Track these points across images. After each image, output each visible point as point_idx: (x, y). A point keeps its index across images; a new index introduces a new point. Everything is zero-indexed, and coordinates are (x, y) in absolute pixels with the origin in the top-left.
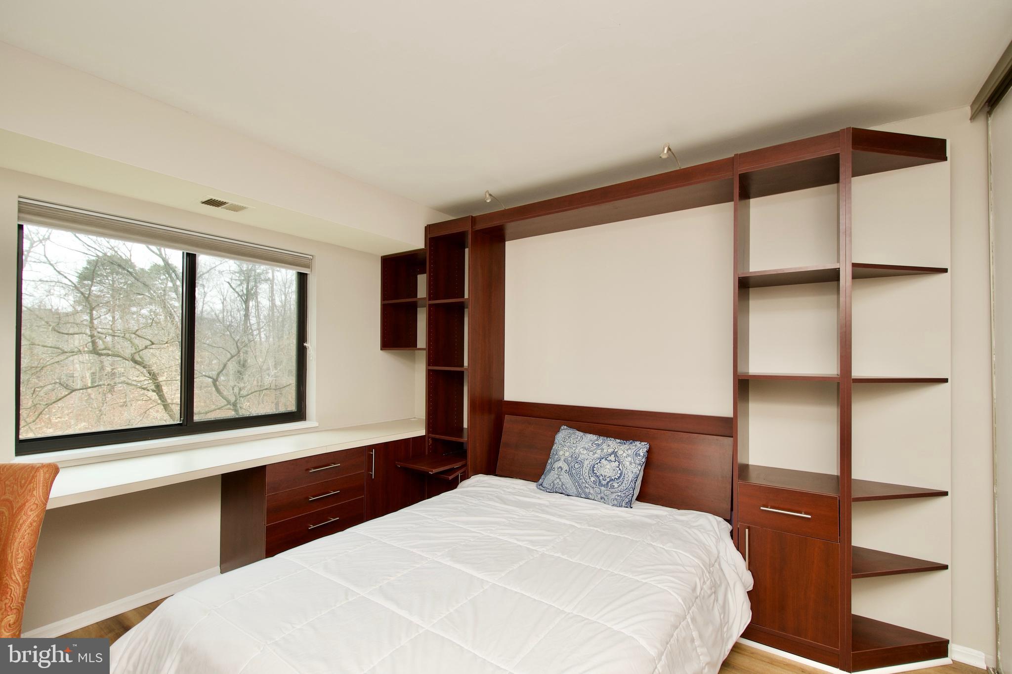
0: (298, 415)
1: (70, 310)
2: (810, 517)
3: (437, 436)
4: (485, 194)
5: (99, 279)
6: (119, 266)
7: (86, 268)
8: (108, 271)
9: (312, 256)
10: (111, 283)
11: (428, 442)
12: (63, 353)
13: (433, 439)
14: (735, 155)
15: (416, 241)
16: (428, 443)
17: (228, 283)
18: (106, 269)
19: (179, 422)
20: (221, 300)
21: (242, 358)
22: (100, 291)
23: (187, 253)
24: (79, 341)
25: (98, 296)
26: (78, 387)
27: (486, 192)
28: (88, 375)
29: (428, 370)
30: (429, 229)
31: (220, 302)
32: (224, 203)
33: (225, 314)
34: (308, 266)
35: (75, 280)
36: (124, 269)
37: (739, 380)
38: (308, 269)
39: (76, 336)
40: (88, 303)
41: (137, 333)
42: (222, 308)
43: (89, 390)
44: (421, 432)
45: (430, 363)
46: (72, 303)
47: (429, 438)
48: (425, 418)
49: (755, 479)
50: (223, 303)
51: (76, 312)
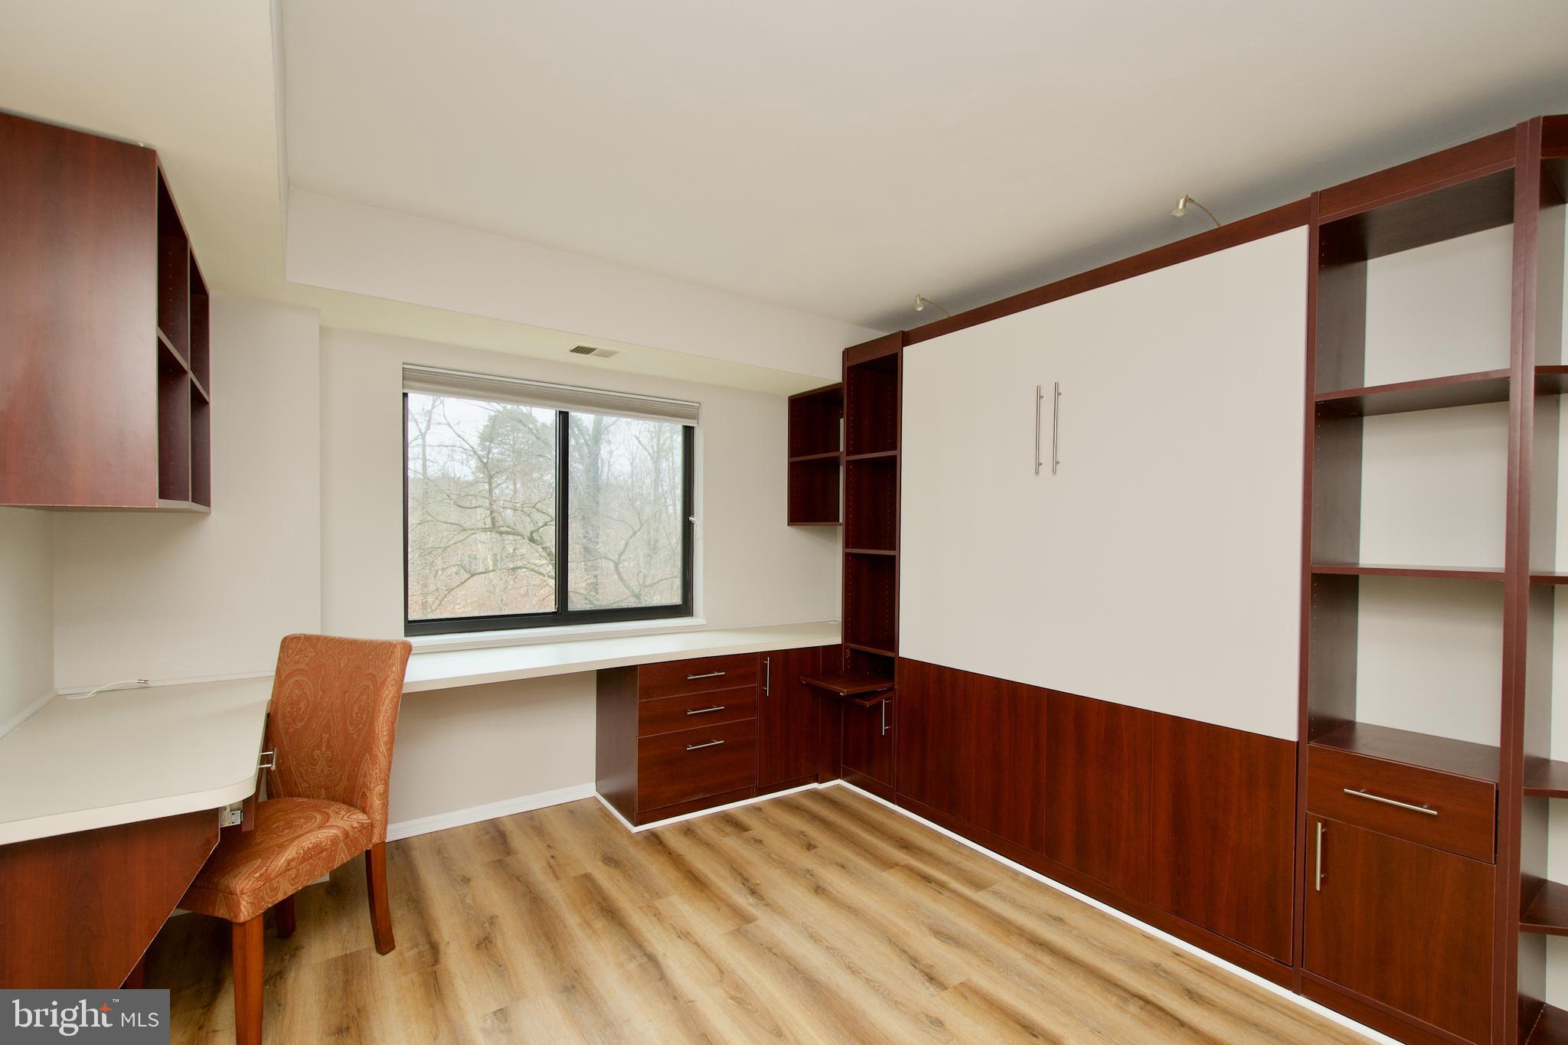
0: (684, 609)
1: (471, 478)
2: (1436, 813)
3: (857, 646)
4: (916, 300)
5: (500, 439)
6: (520, 421)
7: (486, 426)
8: (509, 428)
9: (699, 403)
10: (512, 443)
11: (846, 653)
12: (463, 530)
13: (853, 651)
14: (1312, 194)
15: (830, 373)
16: (845, 657)
17: (636, 437)
18: (507, 426)
19: (554, 611)
20: (629, 459)
21: (652, 536)
22: (501, 453)
23: (560, 412)
24: (481, 517)
25: (499, 461)
26: (480, 570)
27: (916, 297)
28: (489, 556)
29: (846, 553)
30: (847, 353)
31: (628, 462)
32: (594, 349)
33: (634, 479)
34: (694, 417)
35: (475, 441)
36: (525, 425)
37: (1313, 574)
38: (694, 421)
39: (478, 509)
40: (487, 470)
41: (537, 507)
42: (630, 470)
43: (491, 575)
44: (836, 639)
45: (847, 544)
46: (473, 470)
47: (846, 648)
48: (841, 620)
49: (1364, 747)
50: (632, 464)
51: (476, 482)
